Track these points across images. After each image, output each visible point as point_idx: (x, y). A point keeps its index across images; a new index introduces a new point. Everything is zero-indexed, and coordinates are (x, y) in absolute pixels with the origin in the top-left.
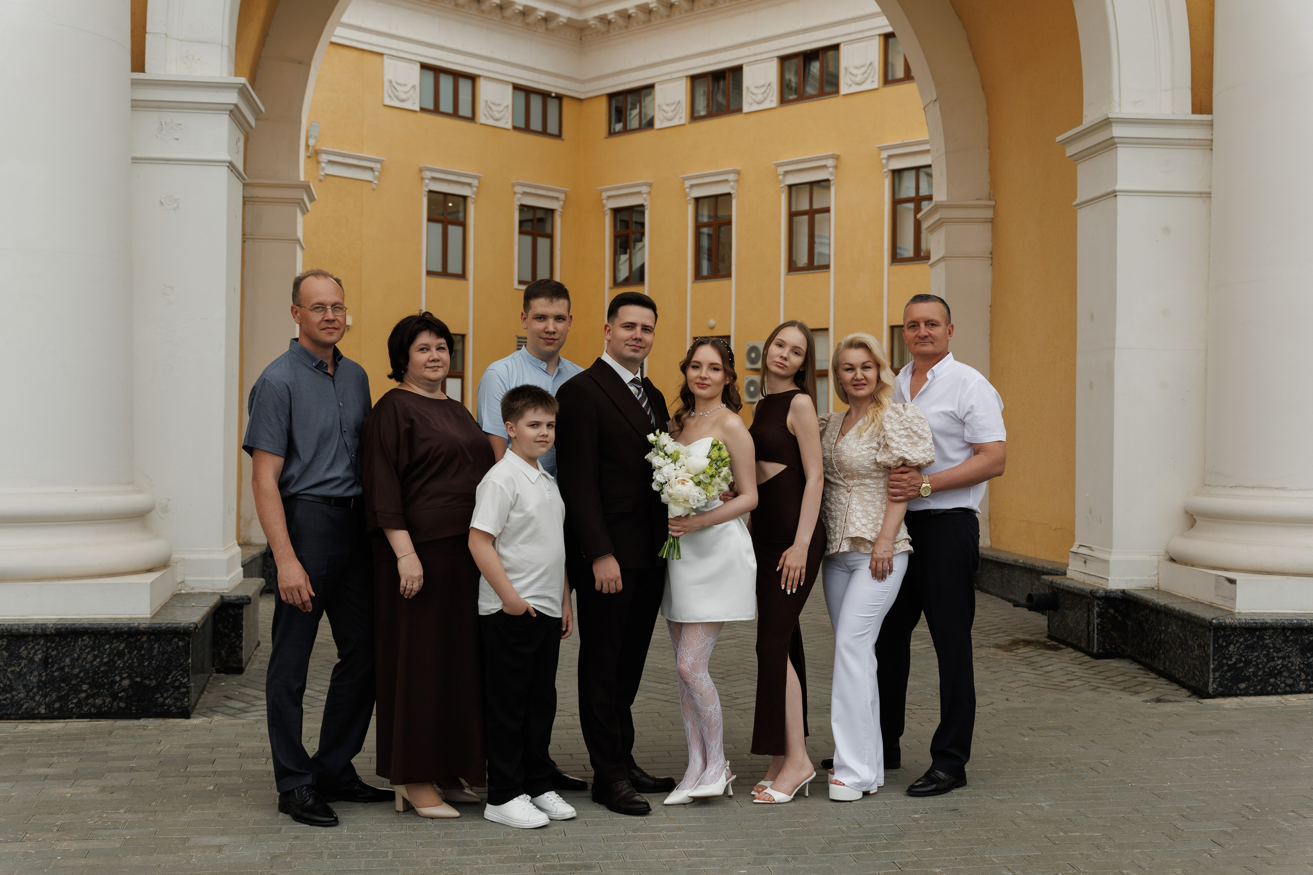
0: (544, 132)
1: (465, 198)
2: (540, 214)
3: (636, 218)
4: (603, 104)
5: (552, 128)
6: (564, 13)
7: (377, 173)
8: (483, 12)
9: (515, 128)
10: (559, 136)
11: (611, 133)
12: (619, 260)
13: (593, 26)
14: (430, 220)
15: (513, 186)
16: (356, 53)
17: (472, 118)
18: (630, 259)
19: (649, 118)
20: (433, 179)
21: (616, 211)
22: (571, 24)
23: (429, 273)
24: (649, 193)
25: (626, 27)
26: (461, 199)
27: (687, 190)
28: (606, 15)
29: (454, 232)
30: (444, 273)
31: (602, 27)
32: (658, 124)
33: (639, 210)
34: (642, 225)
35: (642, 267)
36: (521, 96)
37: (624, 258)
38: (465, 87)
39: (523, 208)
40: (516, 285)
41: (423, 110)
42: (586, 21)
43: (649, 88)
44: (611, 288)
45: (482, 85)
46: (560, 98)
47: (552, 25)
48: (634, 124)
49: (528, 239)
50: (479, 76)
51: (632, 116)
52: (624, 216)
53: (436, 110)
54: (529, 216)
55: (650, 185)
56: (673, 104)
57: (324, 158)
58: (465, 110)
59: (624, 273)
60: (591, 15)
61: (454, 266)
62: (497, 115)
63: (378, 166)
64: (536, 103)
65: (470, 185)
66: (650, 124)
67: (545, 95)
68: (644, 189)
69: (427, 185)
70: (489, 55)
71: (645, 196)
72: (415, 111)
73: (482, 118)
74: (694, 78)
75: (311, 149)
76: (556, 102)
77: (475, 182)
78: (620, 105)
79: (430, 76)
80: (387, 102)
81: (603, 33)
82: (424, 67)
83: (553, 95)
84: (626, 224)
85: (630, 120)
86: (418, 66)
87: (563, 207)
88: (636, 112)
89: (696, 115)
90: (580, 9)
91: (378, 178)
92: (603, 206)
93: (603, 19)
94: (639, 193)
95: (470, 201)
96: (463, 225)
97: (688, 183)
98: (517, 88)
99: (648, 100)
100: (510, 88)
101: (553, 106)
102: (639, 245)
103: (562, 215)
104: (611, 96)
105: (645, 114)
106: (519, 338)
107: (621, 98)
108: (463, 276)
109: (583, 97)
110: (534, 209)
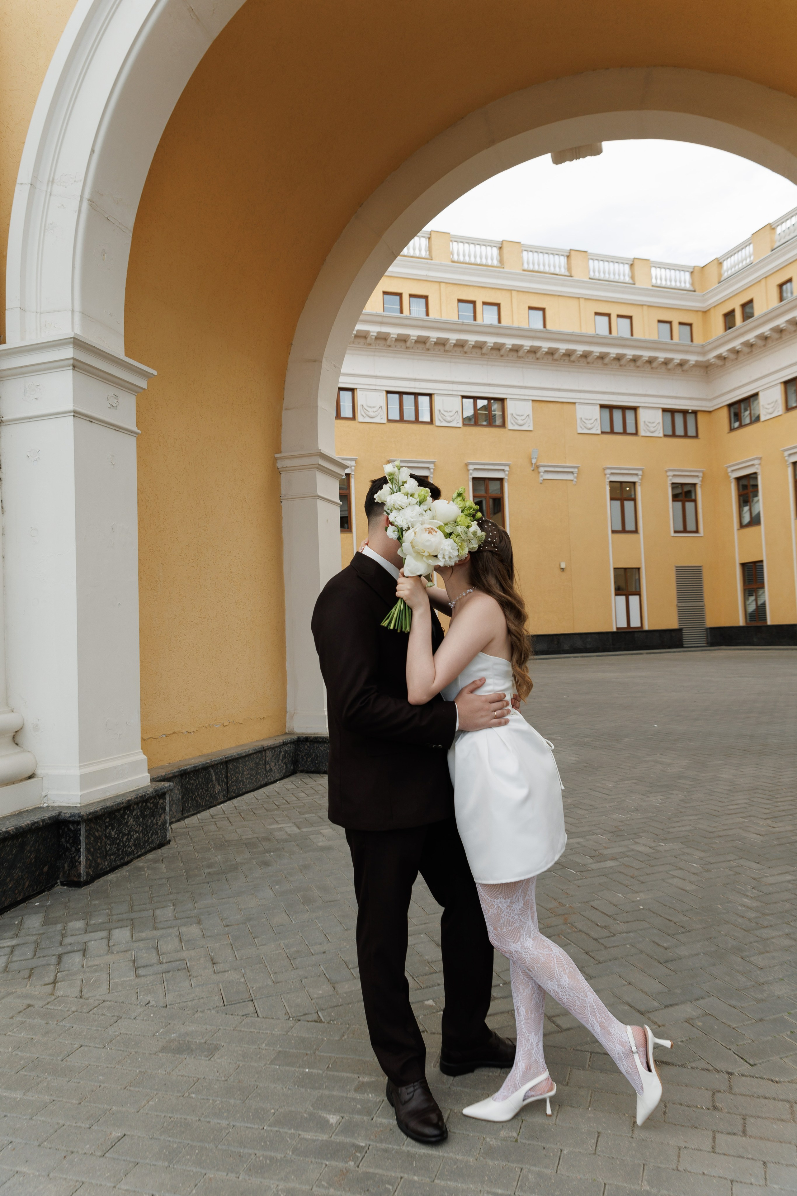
0: (686, 436)
1: (634, 483)
2: (686, 489)
3: (752, 482)
4: (725, 412)
5: (691, 432)
6: (693, 358)
7: (576, 475)
8: (638, 367)
9: (665, 436)
10: (696, 436)
11: (732, 429)
12: (743, 510)
13: (713, 363)
14: (612, 499)
15: (666, 471)
16: (558, 405)
17: (636, 434)
18: (750, 510)
19: (757, 415)
20: (612, 474)
21: (738, 479)
22: (698, 365)
23: (613, 532)
24: (760, 464)
25: (736, 359)
26: (632, 484)
27: (786, 458)
28: (721, 354)
29: (629, 505)
30: (624, 531)
31: (720, 363)
32: (762, 418)
33: (753, 476)
34: (756, 486)
35: (759, 514)
36: (668, 416)
37: (746, 509)
38: (630, 415)
39: (674, 486)
40: (672, 534)
41: (603, 433)
42: (708, 360)
43: (756, 395)
44: (738, 530)
45: (641, 412)
46: (695, 413)
47: (686, 367)
48: (747, 421)
49: (679, 505)
50: (639, 407)
51: (745, 416)
52: (744, 482)
53: (612, 432)
54: (679, 491)
55: (760, 459)
56: (772, 403)
57: (542, 469)
58: (631, 429)
59: (747, 519)
60: (711, 356)
61: (630, 526)
62: (652, 429)
63: (576, 470)
64: (679, 418)
65: (637, 474)
66: (758, 419)
67: (685, 412)
68: (756, 462)
69: (608, 478)
70: (644, 393)
71: (757, 466)
72: (598, 434)
73: (642, 432)
74: (786, 383)
75: (533, 465)
76: (693, 416)
77: (640, 473)
78: (737, 411)
79: (606, 412)
80: (580, 431)
81: (721, 366)
82: (602, 406)
83: (690, 411)
84: (745, 487)
85: (745, 419)
86: (598, 407)
87: (702, 481)
88: (748, 413)
89: (789, 407)
90: (704, 354)
91: (577, 478)
92: (729, 477)
93: (719, 357)
94: (753, 465)
95: (637, 485)
96: (634, 500)
97: (786, 453)
98: (665, 410)
99: (756, 403)
100: (660, 411)
101: (690, 419)
102: (756, 499)
103: (701, 486)
104: (730, 406)
105: (754, 414)
106: (677, 567)
107: (736, 406)
108: (636, 531)
109: (711, 409)
110: (683, 485)
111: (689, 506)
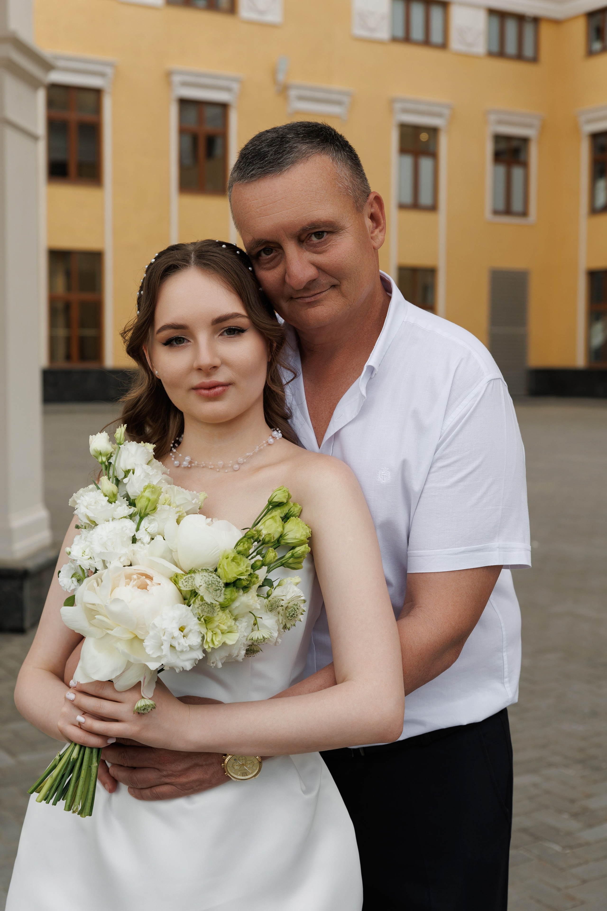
0: (519, 57)
1: (436, 129)
2: (515, 144)
4: (582, 24)
5: (528, 51)
7: (346, 107)
9: (489, 54)
10: (535, 60)
11: (590, 53)
12: (597, 187)
14: (401, 151)
15: (486, 113)
17: (444, 46)
20: (404, 110)
21: (594, 136)
23: (400, 206)
26: (433, 131)
29: (426, 164)
30: (416, 206)
36: (495, 21)
37: (603, 183)
38: (437, 13)
39: (497, 138)
40: (488, 216)
41: (393, 39)
44: (587, 216)
45: (454, 10)
46: (536, 20)
49: (501, 170)
50: (451, 3)
52: (604, 141)
53: (407, 39)
54: (503, 145)
57: (293, 93)
58: (436, 37)
59: (601, 200)
61: (425, 199)
62: (470, 41)
63: (348, 99)
64: (511, 27)
65: (441, 115)
67: (520, 18)
69: (397, 117)
72: (385, 42)
73: (455, 44)
75: (280, 83)
76: (533, 25)
77: (446, 112)
78: (600, 23)
79: (402, 9)
80: (356, 33)
83: (529, 17)
87: (538, 135)
91: (347, 112)
92: (581, 131)
95: (441, 133)
96: (435, 156)
98: (490, 12)
100: (484, 13)
101: (529, 30)
103: (537, 143)
104: (591, 14)
106: (492, 270)
107: (600, 16)
108: (433, 208)
109: (560, 18)
110: (508, 138)
111: (517, 172)
